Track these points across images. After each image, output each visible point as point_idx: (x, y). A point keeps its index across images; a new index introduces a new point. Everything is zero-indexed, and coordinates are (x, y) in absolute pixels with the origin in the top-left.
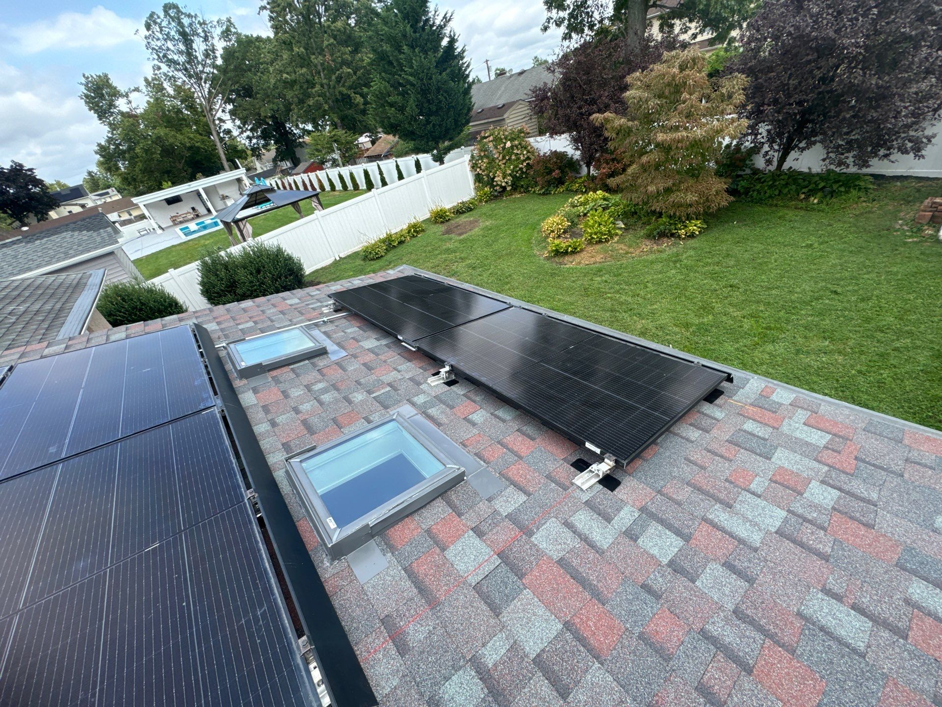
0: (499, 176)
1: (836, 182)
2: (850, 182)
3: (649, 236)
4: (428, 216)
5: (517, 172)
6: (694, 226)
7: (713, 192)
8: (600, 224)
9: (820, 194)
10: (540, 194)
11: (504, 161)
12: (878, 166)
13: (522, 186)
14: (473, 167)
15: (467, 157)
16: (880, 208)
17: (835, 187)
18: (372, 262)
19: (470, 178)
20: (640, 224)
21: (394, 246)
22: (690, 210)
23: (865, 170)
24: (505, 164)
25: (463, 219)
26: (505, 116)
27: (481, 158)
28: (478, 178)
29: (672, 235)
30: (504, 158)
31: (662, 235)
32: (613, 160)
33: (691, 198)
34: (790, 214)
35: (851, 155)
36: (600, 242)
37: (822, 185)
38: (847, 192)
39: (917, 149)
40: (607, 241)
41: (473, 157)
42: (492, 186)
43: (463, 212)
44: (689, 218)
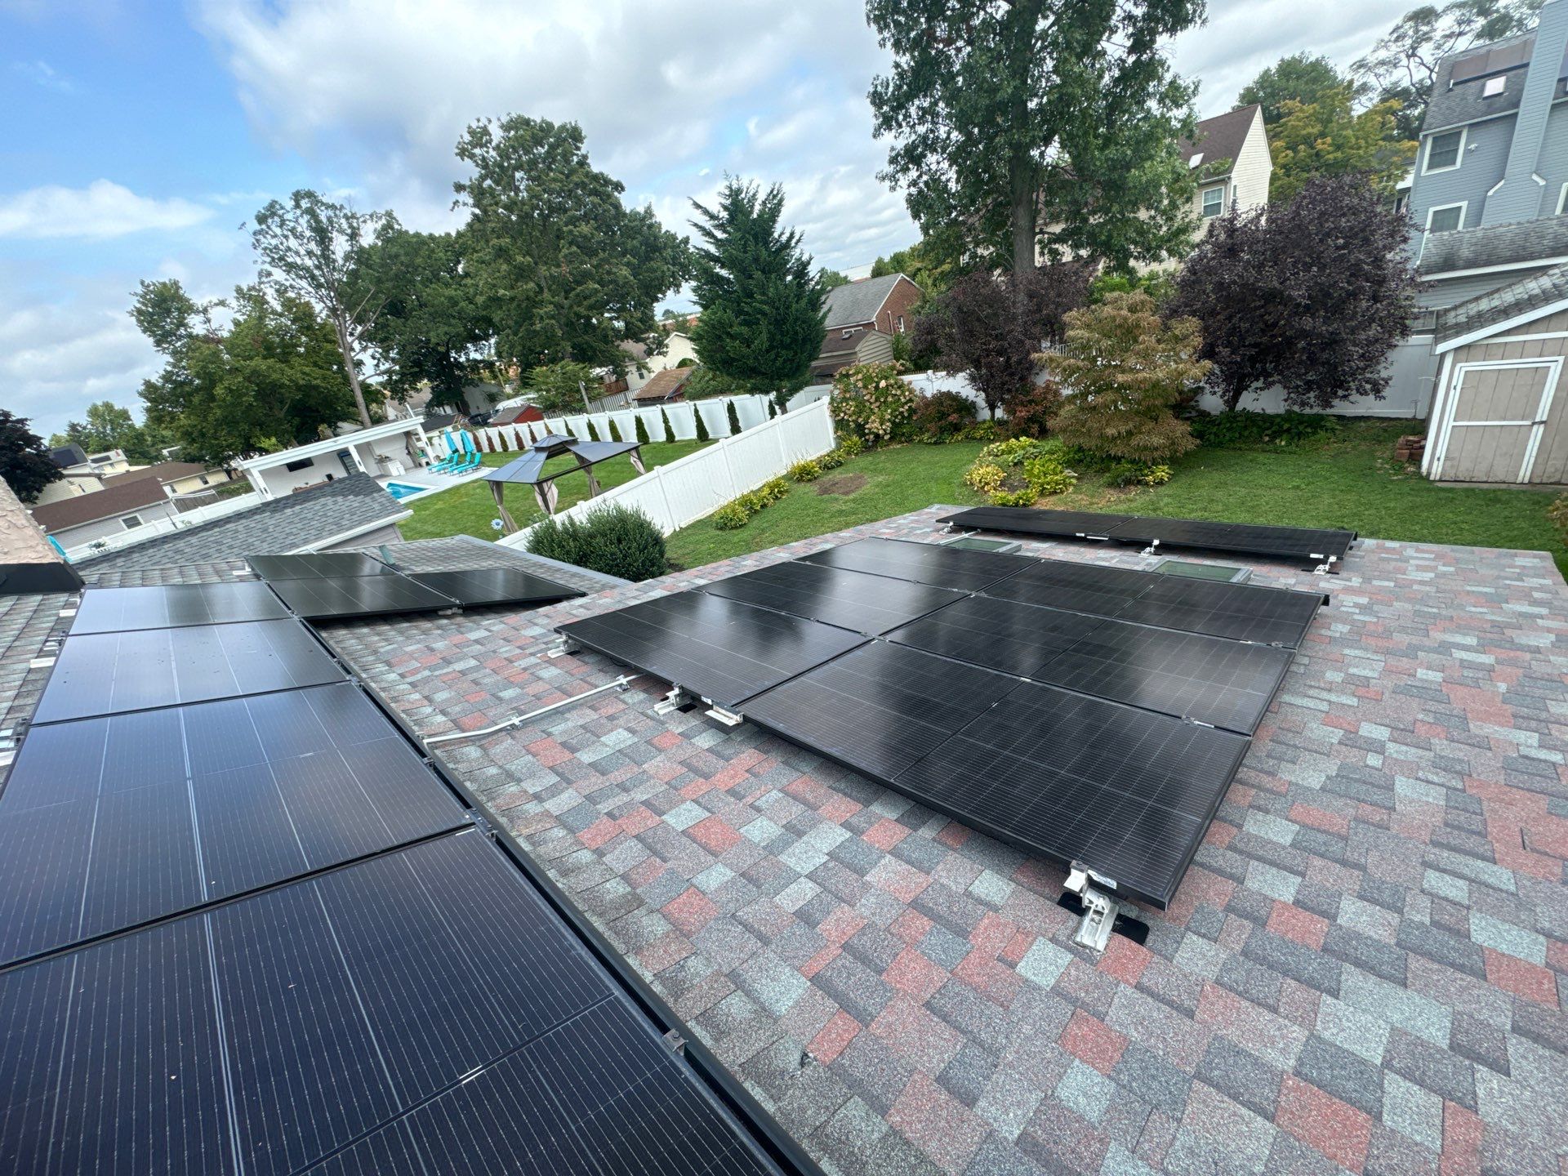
0: (874, 421)
1: (1301, 423)
2: (1316, 423)
3: (1112, 485)
4: (784, 472)
5: (896, 417)
6: (1162, 472)
7: (1178, 434)
8: (1045, 474)
9: (1285, 436)
10: (929, 444)
11: (878, 404)
12: (1342, 408)
13: (903, 434)
14: (833, 411)
15: (826, 399)
16: (1354, 448)
17: (1301, 428)
18: (734, 531)
19: (830, 425)
20: (1091, 472)
21: (756, 512)
22: (1156, 454)
23: (1329, 411)
24: (879, 407)
25: (837, 475)
26: (857, 349)
27: (845, 400)
28: (840, 425)
29: (1139, 482)
30: (877, 400)
31: (1128, 482)
32: (1030, 402)
33: (1157, 441)
34: (1261, 457)
35: (1312, 394)
36: (1055, 493)
37: (1286, 426)
38: (1314, 433)
39: (1377, 389)
40: (1062, 492)
41: (833, 399)
42: (862, 434)
43: (833, 467)
44: (1155, 463)
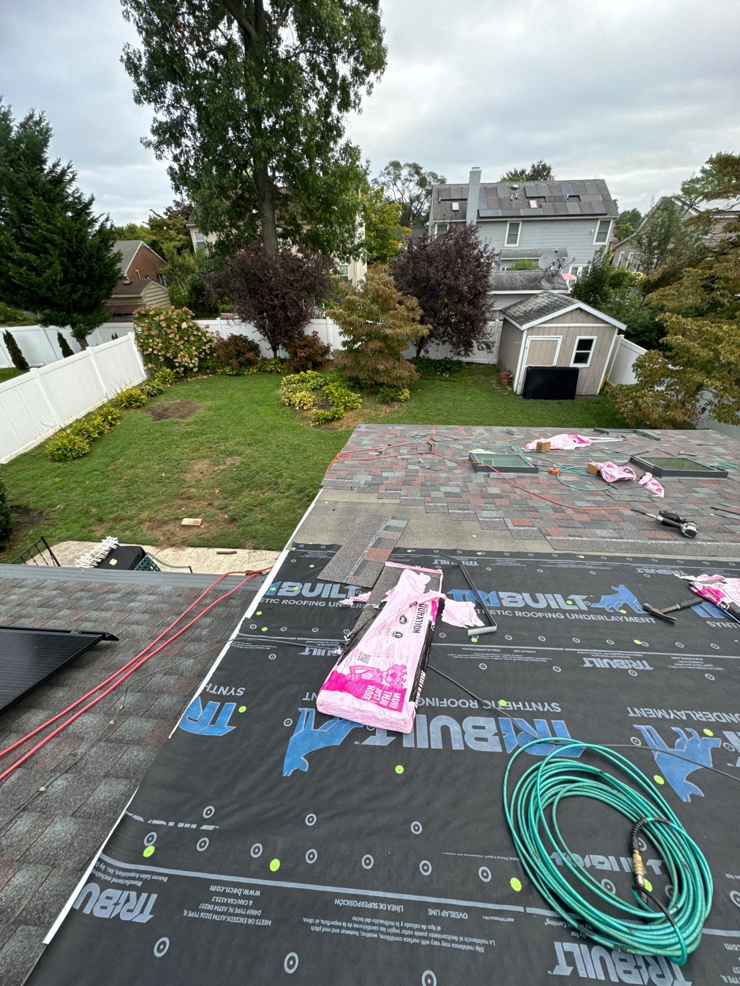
0: (182, 356)
9: (448, 372)
10: (232, 375)
11: (182, 342)
13: (208, 368)
14: (141, 347)
15: (131, 335)
19: (139, 359)
24: (183, 344)
26: (142, 294)
27: (149, 336)
28: (149, 358)
30: (181, 338)
38: (458, 374)
41: (138, 337)
42: (172, 367)
